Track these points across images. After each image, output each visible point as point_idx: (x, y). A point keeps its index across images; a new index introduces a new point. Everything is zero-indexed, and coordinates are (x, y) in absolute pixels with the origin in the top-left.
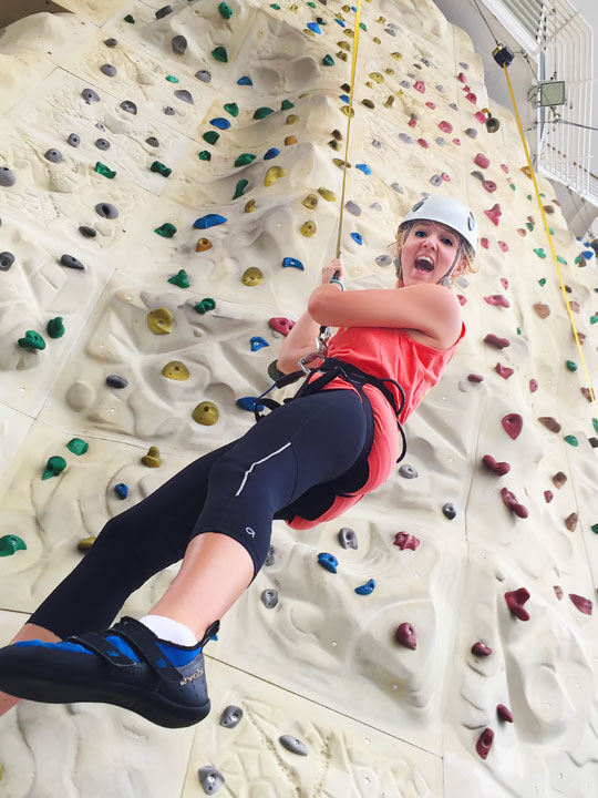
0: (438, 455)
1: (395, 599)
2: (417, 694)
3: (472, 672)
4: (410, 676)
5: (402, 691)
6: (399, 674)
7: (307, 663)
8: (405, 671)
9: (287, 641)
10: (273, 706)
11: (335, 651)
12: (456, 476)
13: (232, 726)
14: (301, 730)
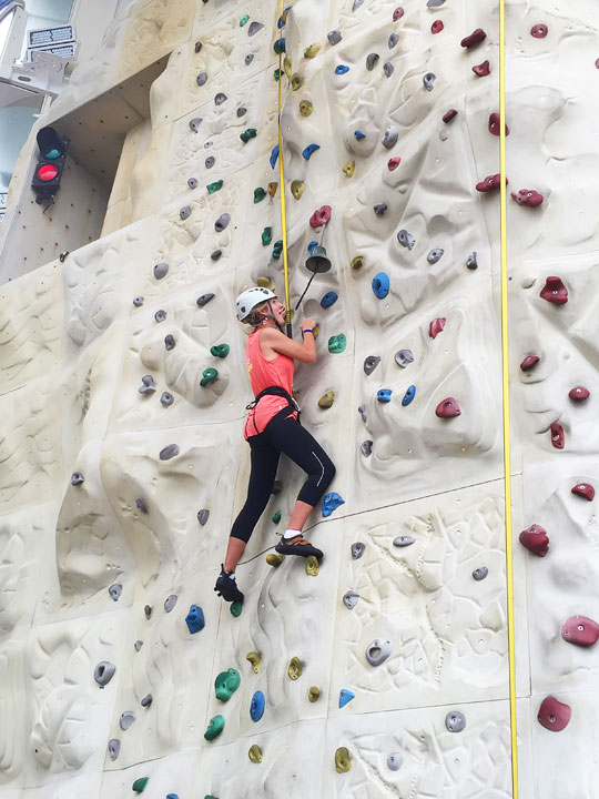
0: (450, 219)
1: (434, 386)
2: (479, 443)
3: (529, 386)
4: (464, 436)
5: (469, 448)
6: (458, 440)
7: (400, 477)
8: (460, 435)
9: (381, 473)
10: (387, 523)
11: (414, 456)
12: (470, 223)
13: (359, 556)
14: (408, 527)
